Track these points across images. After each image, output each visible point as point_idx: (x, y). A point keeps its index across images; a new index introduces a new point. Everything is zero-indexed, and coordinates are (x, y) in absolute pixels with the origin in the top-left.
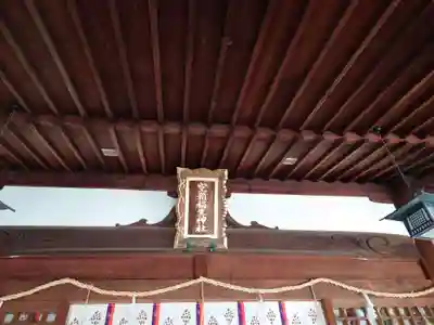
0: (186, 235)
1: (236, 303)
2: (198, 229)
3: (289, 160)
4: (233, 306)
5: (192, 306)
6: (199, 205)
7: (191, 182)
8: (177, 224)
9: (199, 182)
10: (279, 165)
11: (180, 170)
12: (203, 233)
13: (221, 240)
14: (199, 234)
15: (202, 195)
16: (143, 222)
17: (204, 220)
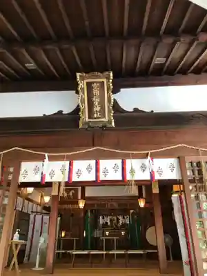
0: (87, 120)
1: (121, 161)
2: (95, 115)
3: (158, 60)
4: (119, 162)
5: (93, 162)
6: (94, 99)
7: (87, 83)
8: (80, 113)
9: (93, 83)
10: (152, 64)
11: (78, 75)
12: (99, 118)
13: (110, 122)
14: (95, 118)
15: (96, 92)
16: (60, 112)
17: (98, 109)
